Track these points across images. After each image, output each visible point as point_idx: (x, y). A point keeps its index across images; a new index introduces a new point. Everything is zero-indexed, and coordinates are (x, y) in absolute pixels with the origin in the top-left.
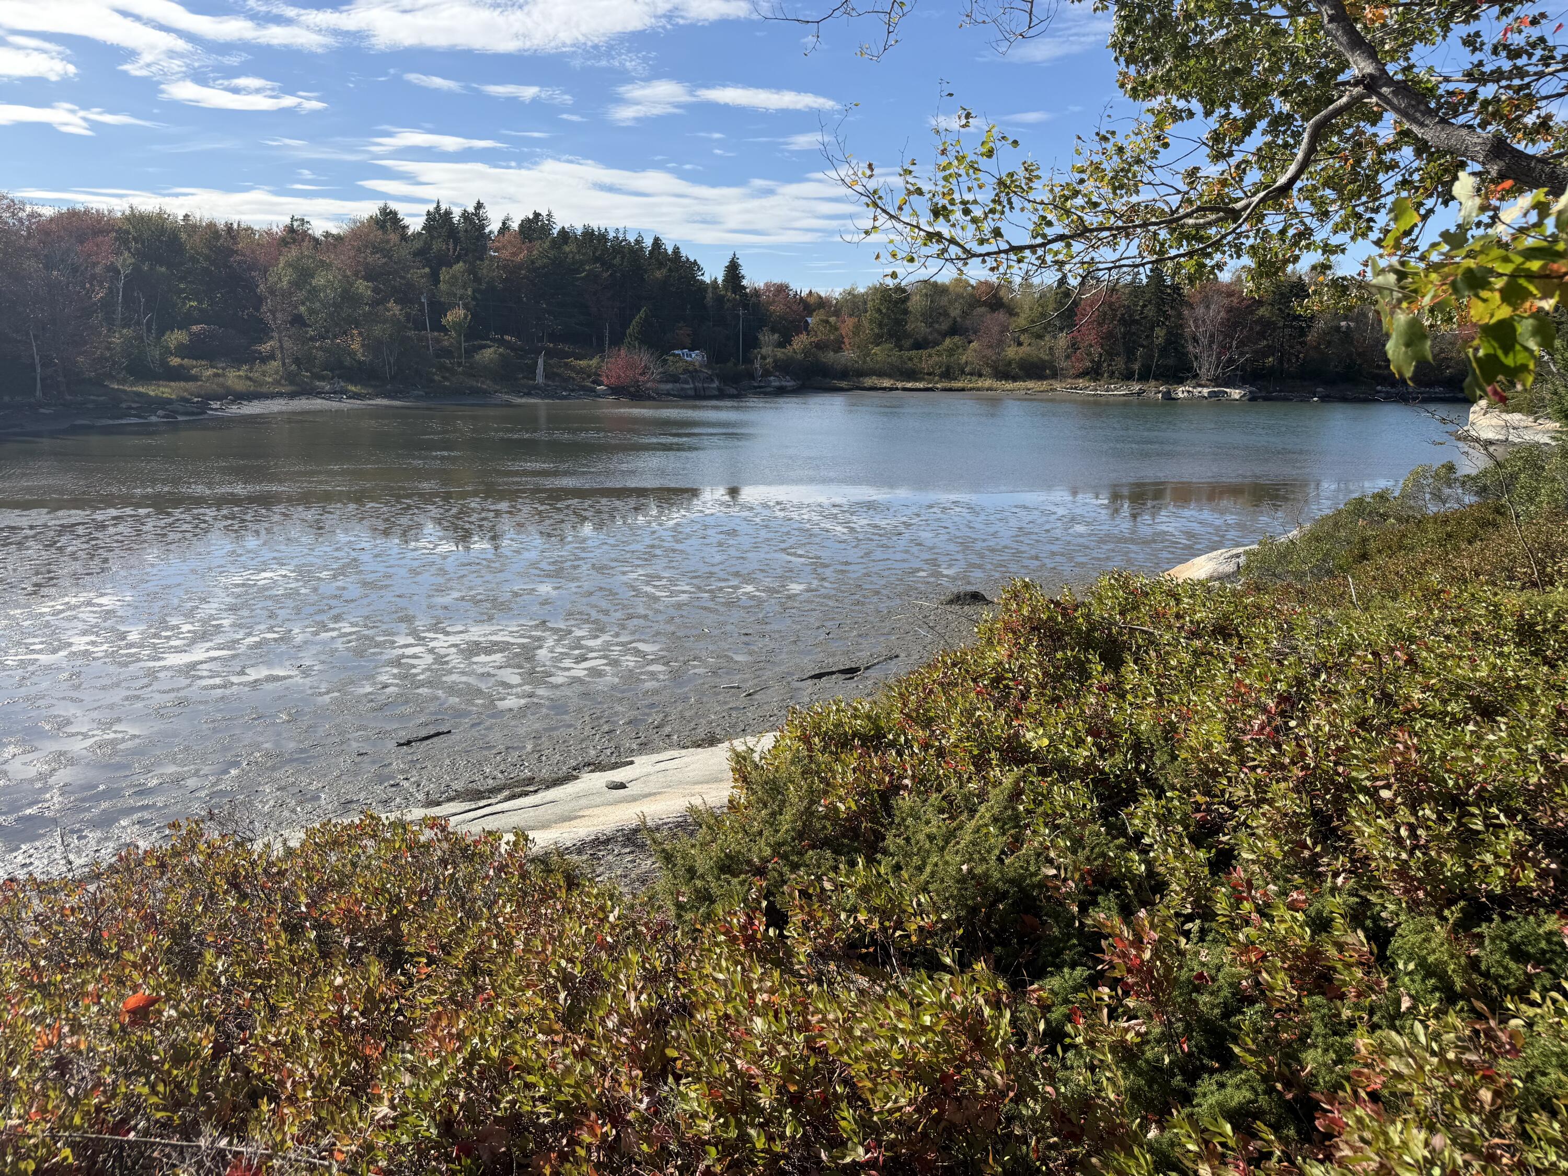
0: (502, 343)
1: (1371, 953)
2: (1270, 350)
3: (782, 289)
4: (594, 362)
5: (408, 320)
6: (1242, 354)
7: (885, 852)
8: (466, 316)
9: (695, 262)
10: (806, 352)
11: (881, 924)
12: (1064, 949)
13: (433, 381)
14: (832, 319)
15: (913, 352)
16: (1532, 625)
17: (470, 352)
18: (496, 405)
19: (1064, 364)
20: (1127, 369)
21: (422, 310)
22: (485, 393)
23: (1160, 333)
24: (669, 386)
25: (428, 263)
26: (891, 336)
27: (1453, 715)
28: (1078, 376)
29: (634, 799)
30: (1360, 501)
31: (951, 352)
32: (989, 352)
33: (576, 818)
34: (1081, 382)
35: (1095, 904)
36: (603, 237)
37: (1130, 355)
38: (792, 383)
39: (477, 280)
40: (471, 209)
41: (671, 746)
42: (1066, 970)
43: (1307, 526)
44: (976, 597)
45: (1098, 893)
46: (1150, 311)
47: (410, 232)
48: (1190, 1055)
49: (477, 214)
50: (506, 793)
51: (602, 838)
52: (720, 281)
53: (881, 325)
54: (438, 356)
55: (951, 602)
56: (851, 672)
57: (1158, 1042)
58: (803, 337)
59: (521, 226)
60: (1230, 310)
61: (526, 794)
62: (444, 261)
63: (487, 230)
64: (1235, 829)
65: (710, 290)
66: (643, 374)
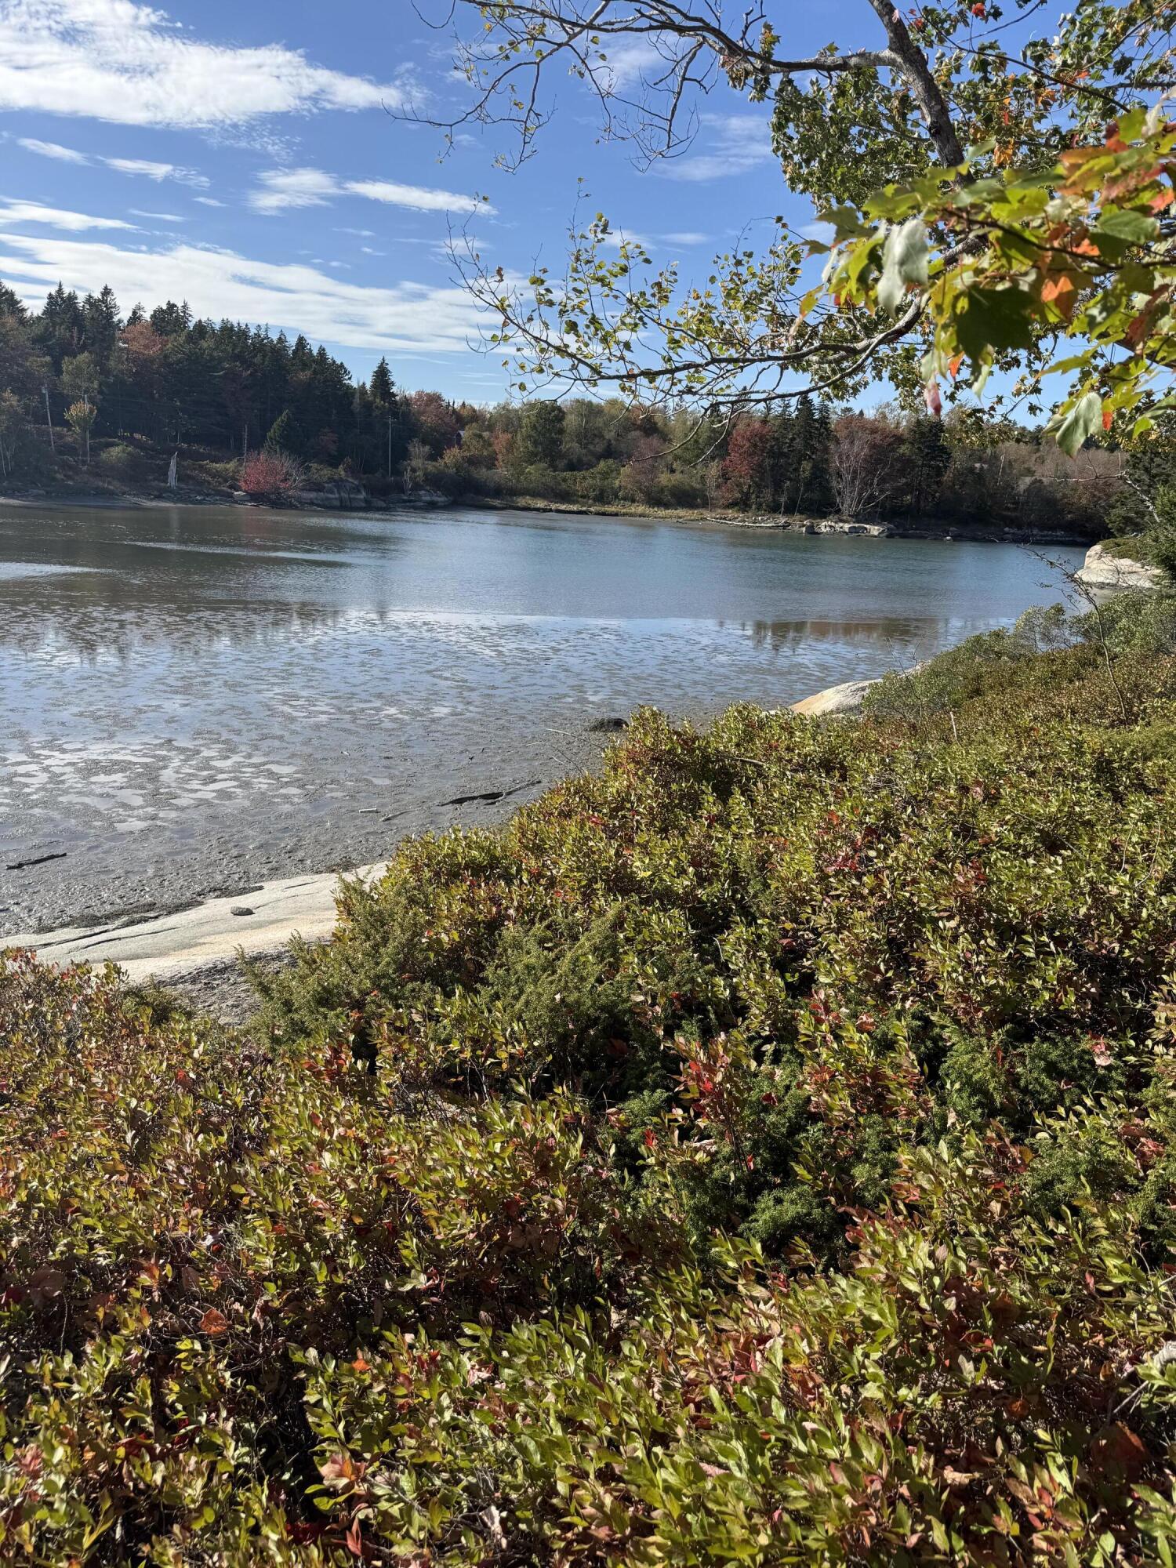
0: (131, 441)
1: (922, 1073)
2: (908, 488)
3: (435, 399)
4: (231, 466)
5: (27, 413)
6: (882, 491)
7: (485, 982)
8: (91, 412)
9: (342, 365)
10: (458, 467)
11: (474, 1051)
12: (648, 1071)
13: (54, 479)
14: (486, 434)
15: (568, 474)
16: (1110, 762)
17: (95, 450)
18: (124, 508)
19: (714, 494)
20: (774, 500)
21: (43, 402)
22: (111, 494)
23: (806, 466)
24: (313, 495)
25: (49, 351)
26: (546, 455)
27: (1025, 847)
28: (728, 506)
29: (260, 925)
30: (978, 640)
31: (605, 475)
32: (642, 478)
33: (196, 945)
34: (730, 513)
35: (679, 1027)
36: (243, 333)
37: (778, 488)
38: (443, 499)
39: (105, 372)
40: (97, 295)
41: (304, 871)
42: (646, 1093)
43: (929, 662)
44: (618, 724)
45: (682, 1018)
46: (798, 444)
47: (28, 314)
48: (756, 1171)
49: (104, 301)
50: (125, 919)
51: (220, 966)
52: (368, 386)
53: (535, 443)
54: (61, 453)
56: (492, 797)
57: (727, 1160)
58: (455, 450)
59: (153, 317)
60: (873, 446)
61: (146, 920)
62: (67, 350)
63: (116, 319)
64: (817, 954)
65: (357, 395)
66: (285, 480)
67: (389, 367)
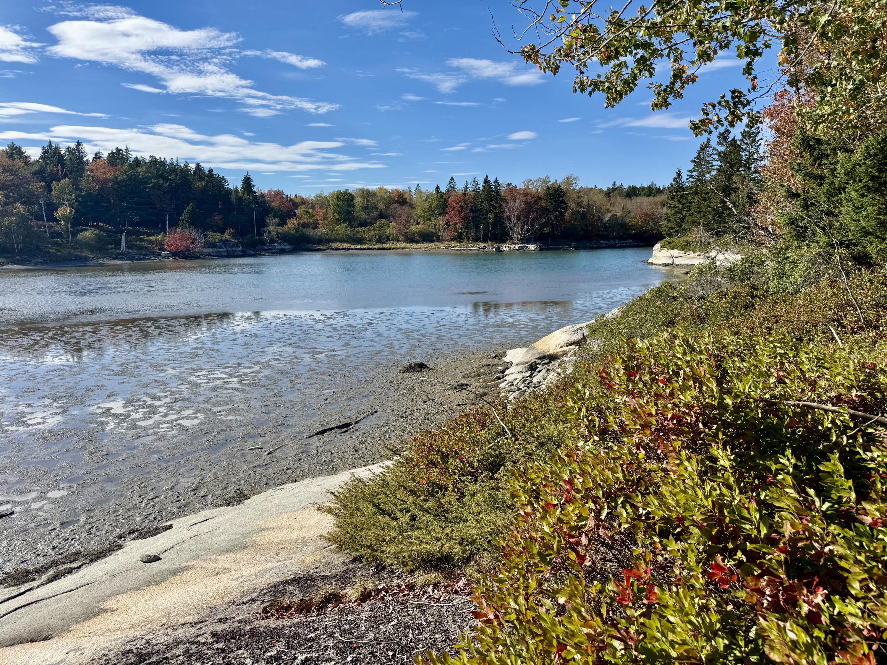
0: (97, 227)
2: (547, 224)
3: (279, 194)
4: (160, 237)
5: (30, 215)
6: (533, 226)
8: (71, 212)
9: (223, 178)
10: (296, 229)
13: (49, 252)
14: (310, 211)
15: (359, 229)
17: (75, 234)
19: (442, 234)
20: (476, 235)
21: (40, 209)
22: (86, 259)
23: (491, 216)
24: (210, 250)
25: (44, 179)
26: (346, 220)
28: (450, 240)
31: (381, 228)
32: (402, 228)
34: (453, 243)
36: (163, 163)
37: (477, 228)
38: (288, 247)
39: (78, 189)
40: (73, 146)
44: (421, 366)
46: (485, 205)
47: (31, 160)
49: (77, 150)
50: (51, 572)
52: (239, 188)
53: (339, 214)
54: (53, 237)
55: (406, 371)
56: (345, 427)
58: (293, 220)
59: (109, 157)
60: (526, 203)
61: (69, 572)
62: (56, 178)
63: (85, 159)
65: (233, 194)
66: (191, 243)
67: (251, 177)
